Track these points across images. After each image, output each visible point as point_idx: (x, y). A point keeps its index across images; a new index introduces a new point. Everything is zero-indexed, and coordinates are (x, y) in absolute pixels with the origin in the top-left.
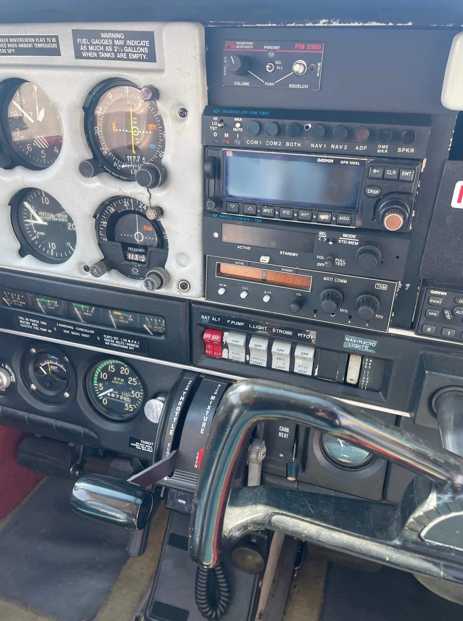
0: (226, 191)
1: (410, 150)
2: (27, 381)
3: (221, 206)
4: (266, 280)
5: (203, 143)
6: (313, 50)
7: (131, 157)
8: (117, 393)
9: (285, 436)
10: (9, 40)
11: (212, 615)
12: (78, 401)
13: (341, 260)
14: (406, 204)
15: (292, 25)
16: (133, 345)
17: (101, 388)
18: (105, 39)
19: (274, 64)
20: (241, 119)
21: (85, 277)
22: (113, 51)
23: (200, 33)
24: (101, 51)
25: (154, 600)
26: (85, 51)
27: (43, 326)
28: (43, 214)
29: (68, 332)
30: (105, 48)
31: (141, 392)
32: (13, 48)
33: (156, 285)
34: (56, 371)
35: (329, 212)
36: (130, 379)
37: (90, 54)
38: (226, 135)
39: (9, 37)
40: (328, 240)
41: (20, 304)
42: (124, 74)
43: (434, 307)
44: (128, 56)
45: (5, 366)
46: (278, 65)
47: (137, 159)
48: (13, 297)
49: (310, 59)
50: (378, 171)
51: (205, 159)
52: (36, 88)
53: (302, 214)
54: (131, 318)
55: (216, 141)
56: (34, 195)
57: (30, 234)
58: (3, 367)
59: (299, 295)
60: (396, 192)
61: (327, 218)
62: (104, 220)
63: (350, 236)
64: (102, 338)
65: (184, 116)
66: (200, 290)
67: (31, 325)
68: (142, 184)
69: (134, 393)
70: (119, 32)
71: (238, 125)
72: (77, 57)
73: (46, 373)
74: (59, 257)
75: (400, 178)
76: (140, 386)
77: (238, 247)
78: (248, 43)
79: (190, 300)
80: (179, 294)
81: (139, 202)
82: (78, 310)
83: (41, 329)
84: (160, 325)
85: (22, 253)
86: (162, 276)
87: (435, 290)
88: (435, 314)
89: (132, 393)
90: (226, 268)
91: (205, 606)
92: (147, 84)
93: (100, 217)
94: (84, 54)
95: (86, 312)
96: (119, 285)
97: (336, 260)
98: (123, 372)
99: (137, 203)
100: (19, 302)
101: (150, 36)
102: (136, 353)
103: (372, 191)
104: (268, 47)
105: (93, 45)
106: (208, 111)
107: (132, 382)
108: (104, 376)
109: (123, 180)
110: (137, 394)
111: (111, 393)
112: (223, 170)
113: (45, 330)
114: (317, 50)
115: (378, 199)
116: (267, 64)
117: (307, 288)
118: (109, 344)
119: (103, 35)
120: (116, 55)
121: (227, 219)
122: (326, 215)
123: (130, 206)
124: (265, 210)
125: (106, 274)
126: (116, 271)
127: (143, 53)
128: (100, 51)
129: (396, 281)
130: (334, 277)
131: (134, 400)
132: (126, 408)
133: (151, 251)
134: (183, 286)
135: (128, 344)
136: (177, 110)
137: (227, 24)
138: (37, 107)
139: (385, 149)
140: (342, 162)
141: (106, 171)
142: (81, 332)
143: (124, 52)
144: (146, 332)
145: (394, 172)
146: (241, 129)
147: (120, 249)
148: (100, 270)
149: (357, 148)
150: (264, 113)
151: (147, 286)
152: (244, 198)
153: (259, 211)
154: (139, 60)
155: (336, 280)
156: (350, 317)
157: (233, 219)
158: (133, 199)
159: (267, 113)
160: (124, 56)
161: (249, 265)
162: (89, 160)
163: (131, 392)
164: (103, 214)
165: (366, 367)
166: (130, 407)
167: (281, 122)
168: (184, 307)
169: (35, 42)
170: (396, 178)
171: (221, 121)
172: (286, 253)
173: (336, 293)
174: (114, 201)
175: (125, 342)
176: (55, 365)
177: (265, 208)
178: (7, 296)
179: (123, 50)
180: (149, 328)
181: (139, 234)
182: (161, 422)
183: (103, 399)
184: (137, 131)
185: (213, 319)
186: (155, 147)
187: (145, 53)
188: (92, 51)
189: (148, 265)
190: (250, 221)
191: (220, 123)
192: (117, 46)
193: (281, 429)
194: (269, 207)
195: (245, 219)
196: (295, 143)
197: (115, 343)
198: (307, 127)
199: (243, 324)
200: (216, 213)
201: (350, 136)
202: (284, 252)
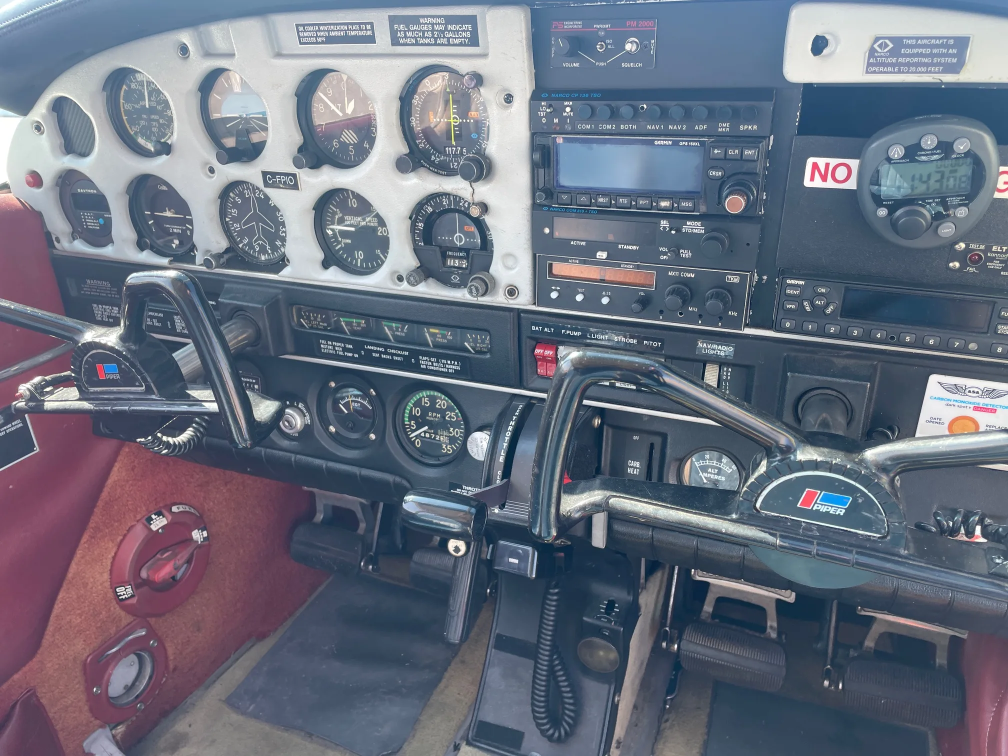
0: (557, 181)
1: (752, 127)
2: (325, 424)
3: (552, 198)
4: (604, 280)
5: (530, 130)
6: (646, 27)
7: (450, 149)
8: (432, 431)
9: (635, 472)
10: (319, 28)
11: (553, 734)
12: (387, 441)
13: (686, 251)
14: (751, 185)
15: (622, 3)
16: (454, 367)
17: (413, 426)
18: (424, 24)
19: (605, 43)
20: (571, 103)
21: (399, 288)
22: (433, 37)
23: (526, 16)
24: (420, 37)
25: (478, 719)
26: (402, 38)
27: (349, 350)
28: (350, 219)
29: (377, 355)
30: (424, 34)
31: (462, 429)
32: (323, 37)
33: (481, 291)
34: (359, 409)
35: (670, 198)
36: (448, 414)
37: (408, 41)
38: (556, 121)
39: (319, 25)
40: (671, 229)
41: (320, 325)
42: (445, 61)
43: (792, 298)
44: (448, 41)
45: (298, 404)
46: (610, 44)
47: (456, 151)
48: (312, 318)
49: (643, 37)
50: (719, 151)
51: (534, 147)
52: (345, 77)
53: (641, 202)
54: (450, 336)
55: (545, 127)
56: (339, 198)
57: (334, 242)
58: (295, 407)
59: (642, 294)
60: (740, 173)
61: (668, 205)
62: (421, 222)
63: (695, 223)
64: (418, 360)
65: (510, 102)
66: (531, 295)
67: (334, 349)
68: (466, 177)
69: (453, 430)
70: (439, 17)
71: (568, 109)
72: (393, 45)
73: (346, 412)
74: (367, 267)
75: (727, 157)
76: (460, 421)
77: (572, 243)
78: (576, 23)
79: (518, 309)
80: (506, 302)
81: (460, 197)
82: (389, 330)
83: (346, 353)
84: (483, 341)
85: (326, 265)
86: (487, 281)
87: (791, 279)
88: (793, 307)
89: (451, 431)
90: (559, 268)
91: (545, 721)
92: (470, 71)
93: (416, 218)
94: (401, 41)
95: (397, 331)
96: (438, 295)
97: (681, 251)
98: (440, 405)
99: (457, 199)
100: (319, 324)
101: (472, 20)
102: (457, 377)
103: (714, 173)
104: (598, 26)
105: (411, 31)
106: (536, 97)
107: (450, 417)
108: (417, 412)
109: (442, 175)
110: (457, 432)
111: (425, 432)
112: (553, 158)
113: (350, 355)
114: (650, 27)
115: (722, 181)
116: (597, 44)
117: (651, 286)
118: (425, 367)
119: (422, 21)
120: (436, 41)
121: (559, 211)
122: (667, 201)
123: (450, 205)
124: (600, 200)
125: (423, 284)
126: (434, 279)
127: (465, 38)
128: (418, 37)
129: (749, 272)
130: (680, 271)
131: (452, 440)
132: (444, 450)
133: (473, 254)
134: (511, 293)
135: (447, 366)
136: (502, 97)
137: (554, 4)
138: (346, 98)
139: (726, 127)
140: (681, 144)
141: (424, 166)
142: (393, 355)
143: (444, 37)
144: (468, 351)
145: (737, 151)
146: (572, 113)
147: (439, 255)
148: (417, 278)
149: (697, 128)
150: (595, 95)
151: (471, 292)
152: (576, 188)
153: (593, 201)
154: (461, 45)
155: (683, 274)
156: (700, 316)
157: (565, 211)
158: (453, 196)
159: (599, 95)
160: (445, 41)
161: (585, 262)
162: (405, 155)
163: (449, 429)
164: (419, 215)
165: (725, 377)
166: (448, 448)
167: (614, 104)
168: (512, 317)
169: (348, 30)
170: (739, 157)
171: (550, 106)
172: (625, 247)
173: (683, 289)
174: (432, 199)
175: (444, 364)
176: (358, 402)
177: (600, 198)
178: (305, 317)
179: (444, 35)
180: (471, 346)
181: (459, 236)
182: (487, 458)
183: (415, 440)
184: (457, 119)
185: (546, 329)
186: (477, 136)
187: (467, 38)
188: (410, 37)
189: (470, 270)
190: (585, 212)
191: (549, 108)
192: (437, 31)
193: (630, 463)
194: (604, 196)
195: (578, 211)
196: (630, 126)
197: (432, 365)
198: (643, 108)
199: (580, 333)
200: (546, 206)
201: (688, 116)
202: (623, 246)
